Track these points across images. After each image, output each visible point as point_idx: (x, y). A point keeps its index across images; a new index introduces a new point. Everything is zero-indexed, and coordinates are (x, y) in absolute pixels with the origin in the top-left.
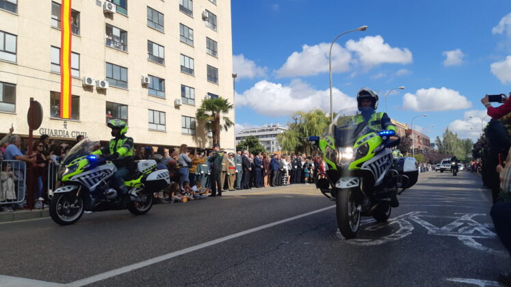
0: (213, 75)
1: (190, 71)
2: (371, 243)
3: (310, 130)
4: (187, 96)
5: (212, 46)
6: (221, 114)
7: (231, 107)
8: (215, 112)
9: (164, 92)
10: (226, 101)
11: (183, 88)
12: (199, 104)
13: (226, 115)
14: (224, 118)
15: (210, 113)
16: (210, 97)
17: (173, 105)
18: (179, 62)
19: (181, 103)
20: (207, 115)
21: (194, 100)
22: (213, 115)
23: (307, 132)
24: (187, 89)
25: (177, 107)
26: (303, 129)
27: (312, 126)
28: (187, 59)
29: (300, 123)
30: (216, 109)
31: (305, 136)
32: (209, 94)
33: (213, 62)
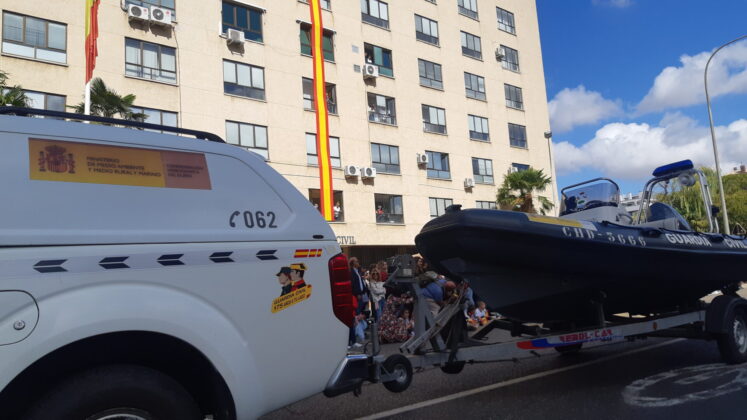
0: (518, 136)
1: (484, 137)
2: (664, 404)
3: (692, 203)
4: (482, 172)
5: (514, 96)
6: (535, 193)
7: (548, 181)
8: (525, 191)
9: (449, 171)
10: (540, 173)
11: (475, 161)
12: (500, 181)
13: (543, 194)
14: (540, 198)
15: (517, 193)
16: (516, 169)
17: (463, 188)
18: (467, 126)
19: (473, 184)
20: (514, 197)
21: (492, 176)
22: (523, 194)
23: (687, 205)
24: (481, 163)
25: (469, 189)
26: (679, 202)
27: (695, 196)
28: (478, 120)
29: (674, 193)
30: (525, 187)
31: (684, 213)
32: (514, 165)
33: (517, 118)
